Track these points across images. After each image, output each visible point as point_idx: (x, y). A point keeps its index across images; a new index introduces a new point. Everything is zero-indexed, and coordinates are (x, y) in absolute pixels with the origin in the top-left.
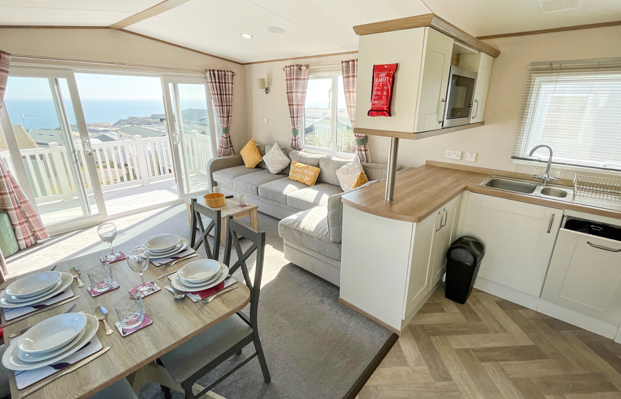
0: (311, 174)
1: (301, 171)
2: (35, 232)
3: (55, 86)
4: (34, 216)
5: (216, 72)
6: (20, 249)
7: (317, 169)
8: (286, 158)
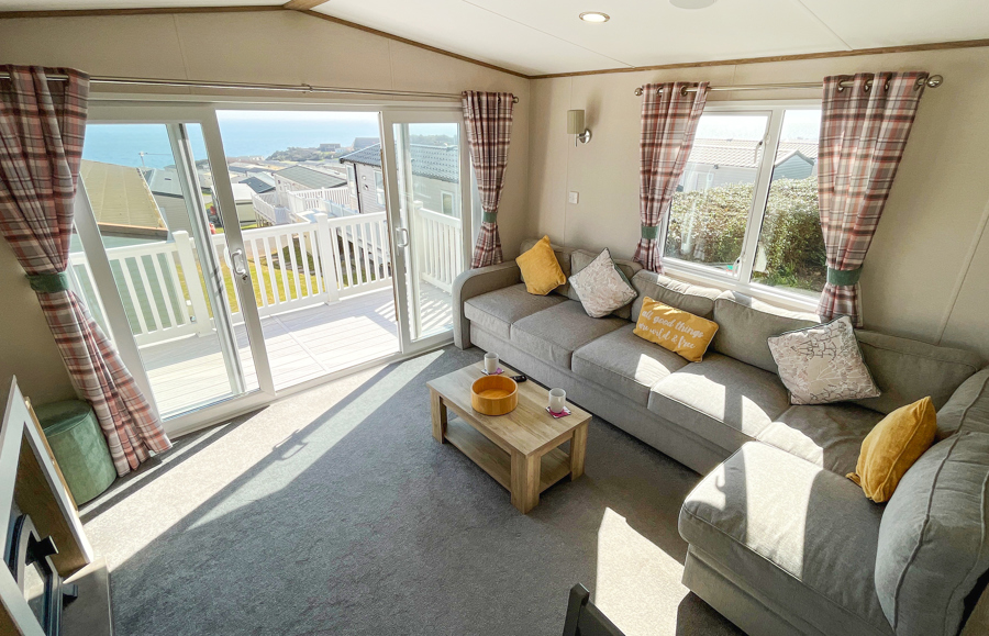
0: (697, 334)
1: (670, 324)
2: (145, 438)
3: (180, 142)
4: (143, 409)
5: (484, 98)
6: (118, 476)
7: (709, 325)
8: (625, 287)
